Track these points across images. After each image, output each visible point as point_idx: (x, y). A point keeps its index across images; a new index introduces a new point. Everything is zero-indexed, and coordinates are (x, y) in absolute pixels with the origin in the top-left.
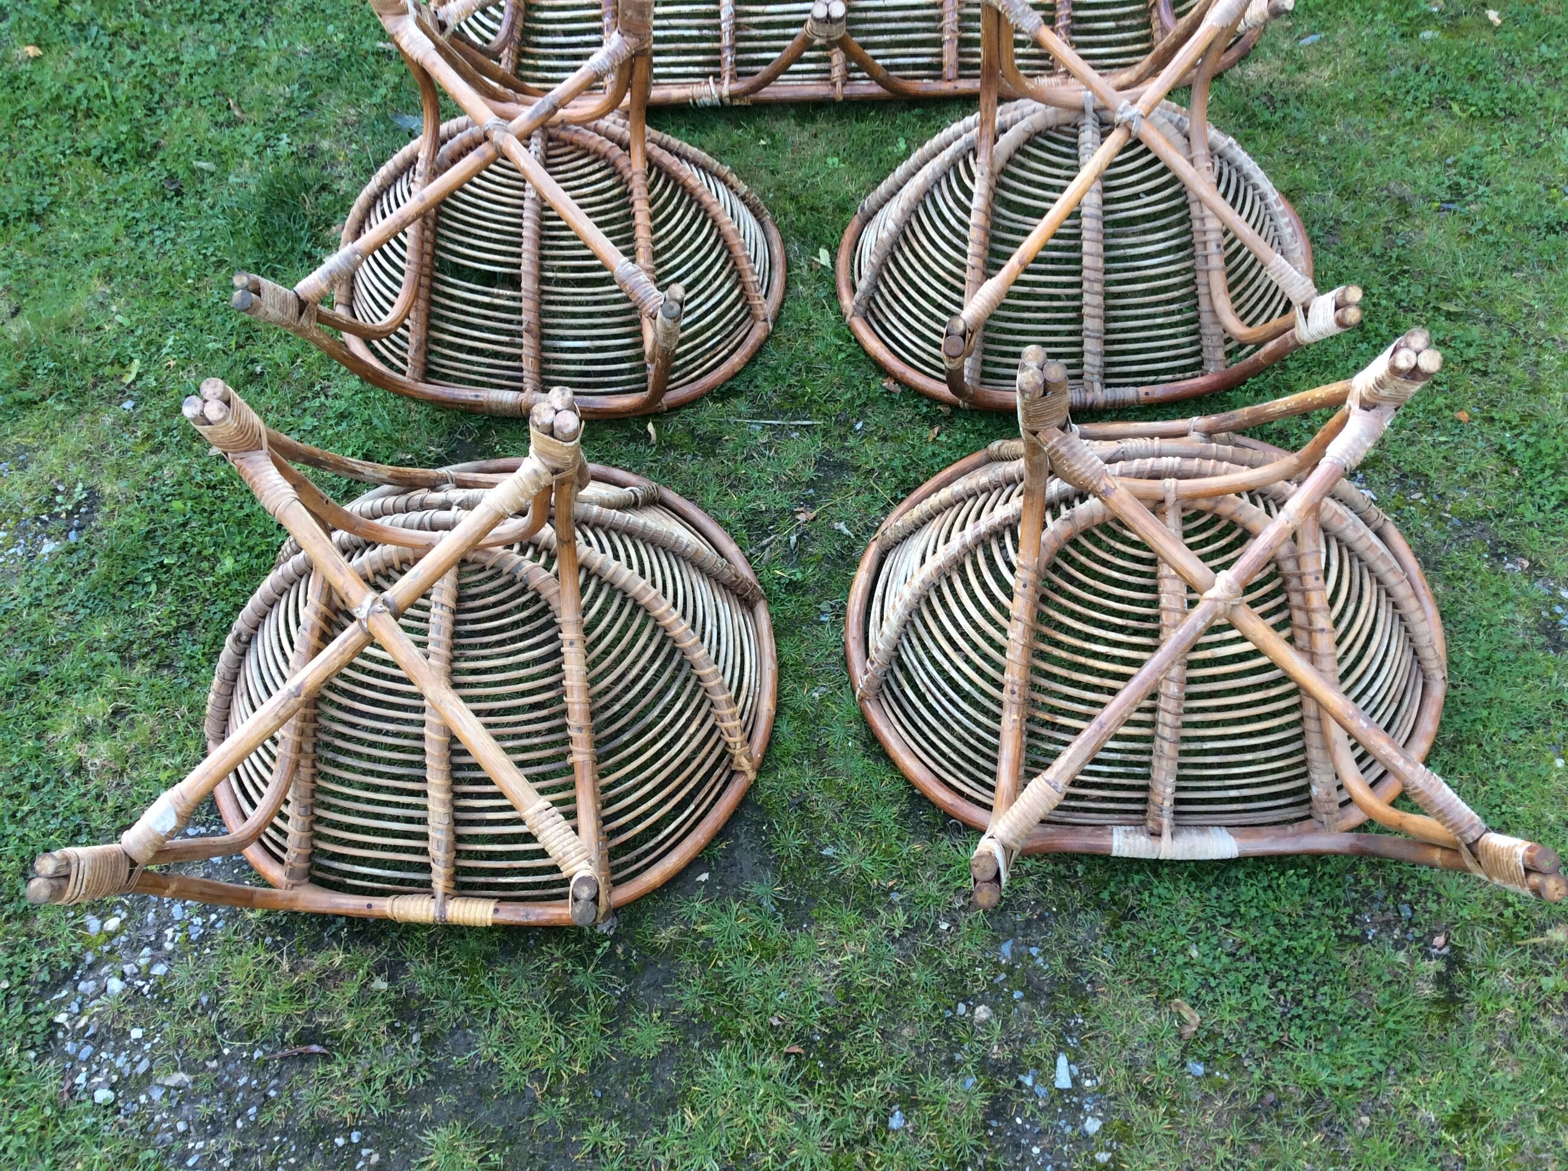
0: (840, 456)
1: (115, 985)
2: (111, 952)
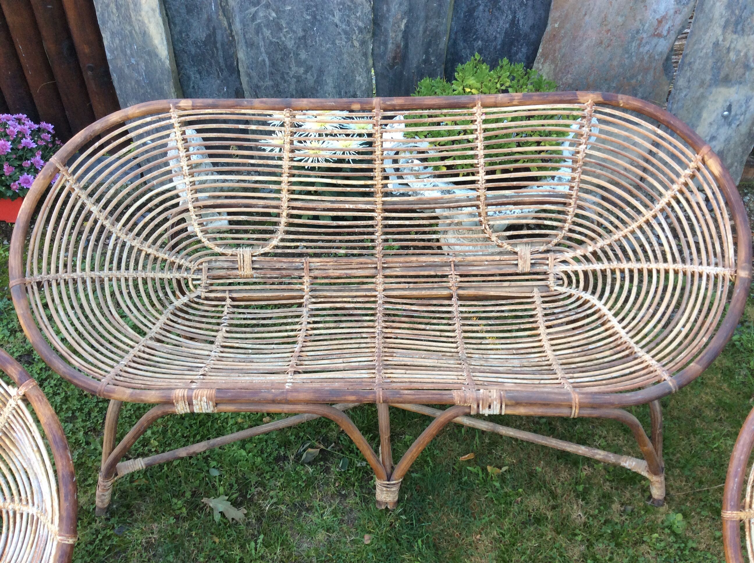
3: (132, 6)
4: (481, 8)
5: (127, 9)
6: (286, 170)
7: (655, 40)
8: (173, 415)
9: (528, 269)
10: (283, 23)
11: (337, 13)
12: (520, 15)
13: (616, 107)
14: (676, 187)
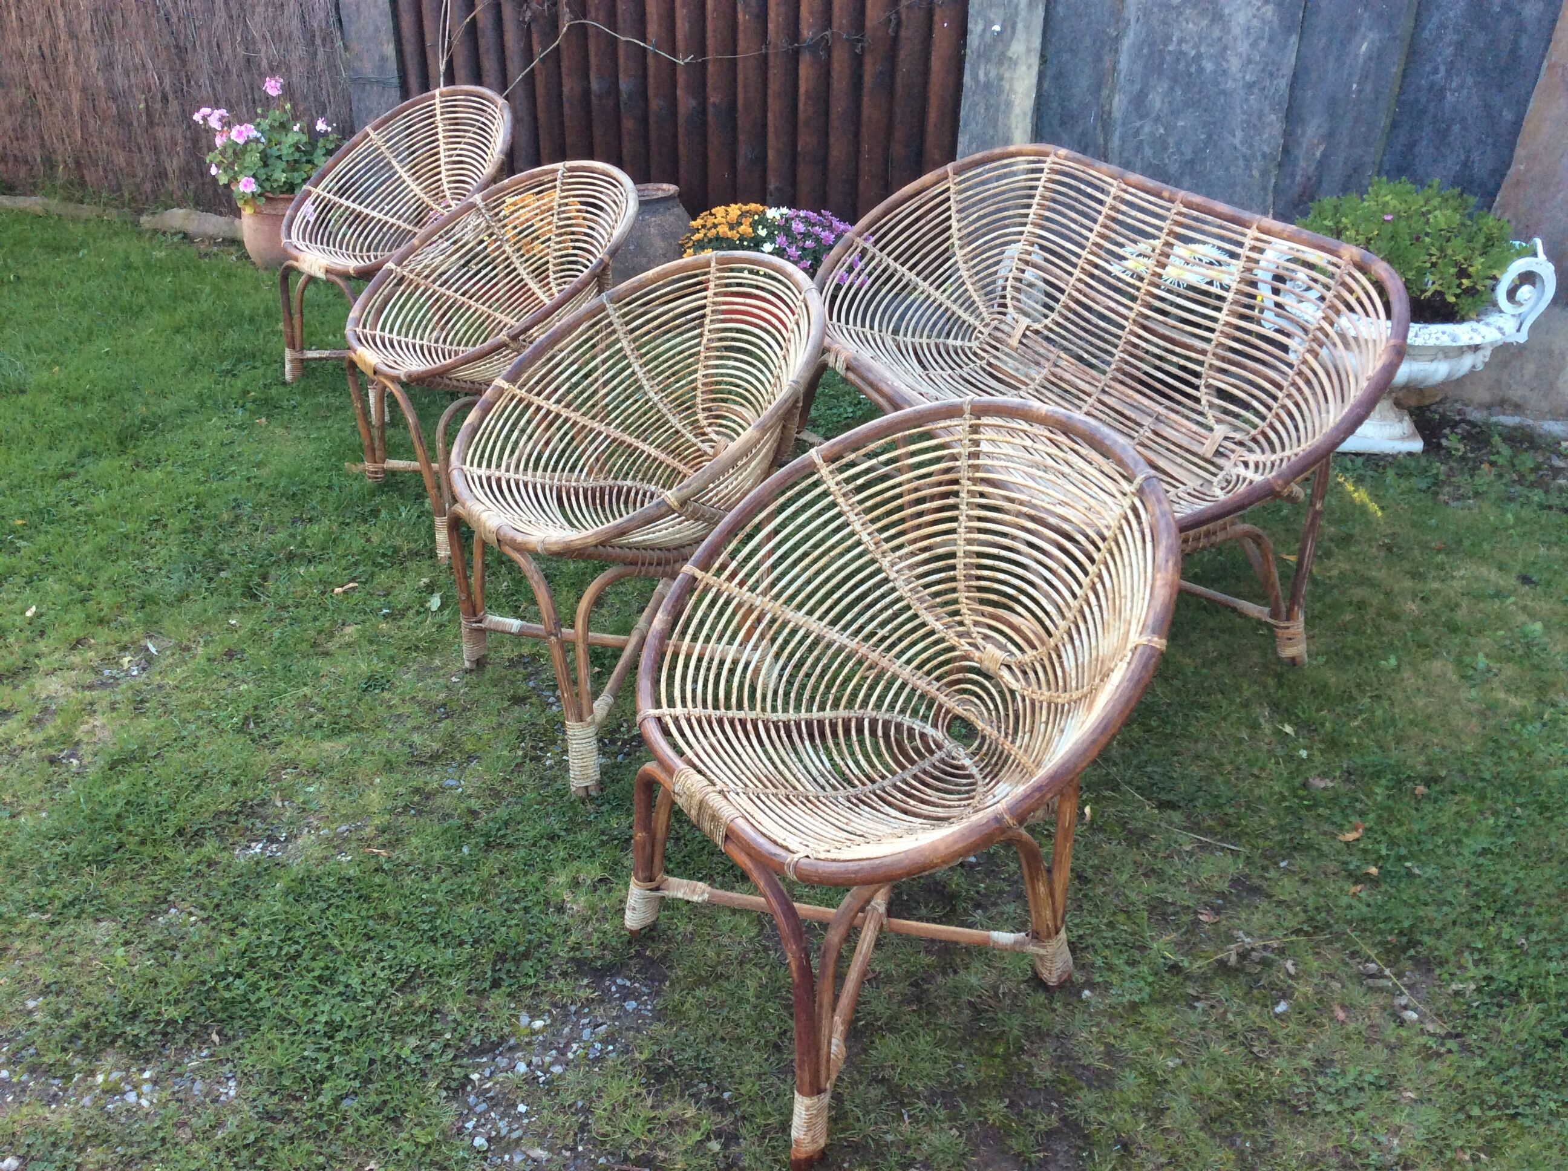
0: (1256, 882)
1: (522, 1067)
2: (529, 1044)
3: (1003, 107)
4: (1424, 142)
5: (997, 110)
10: (1171, 141)
11: (1239, 134)
12: (1476, 156)
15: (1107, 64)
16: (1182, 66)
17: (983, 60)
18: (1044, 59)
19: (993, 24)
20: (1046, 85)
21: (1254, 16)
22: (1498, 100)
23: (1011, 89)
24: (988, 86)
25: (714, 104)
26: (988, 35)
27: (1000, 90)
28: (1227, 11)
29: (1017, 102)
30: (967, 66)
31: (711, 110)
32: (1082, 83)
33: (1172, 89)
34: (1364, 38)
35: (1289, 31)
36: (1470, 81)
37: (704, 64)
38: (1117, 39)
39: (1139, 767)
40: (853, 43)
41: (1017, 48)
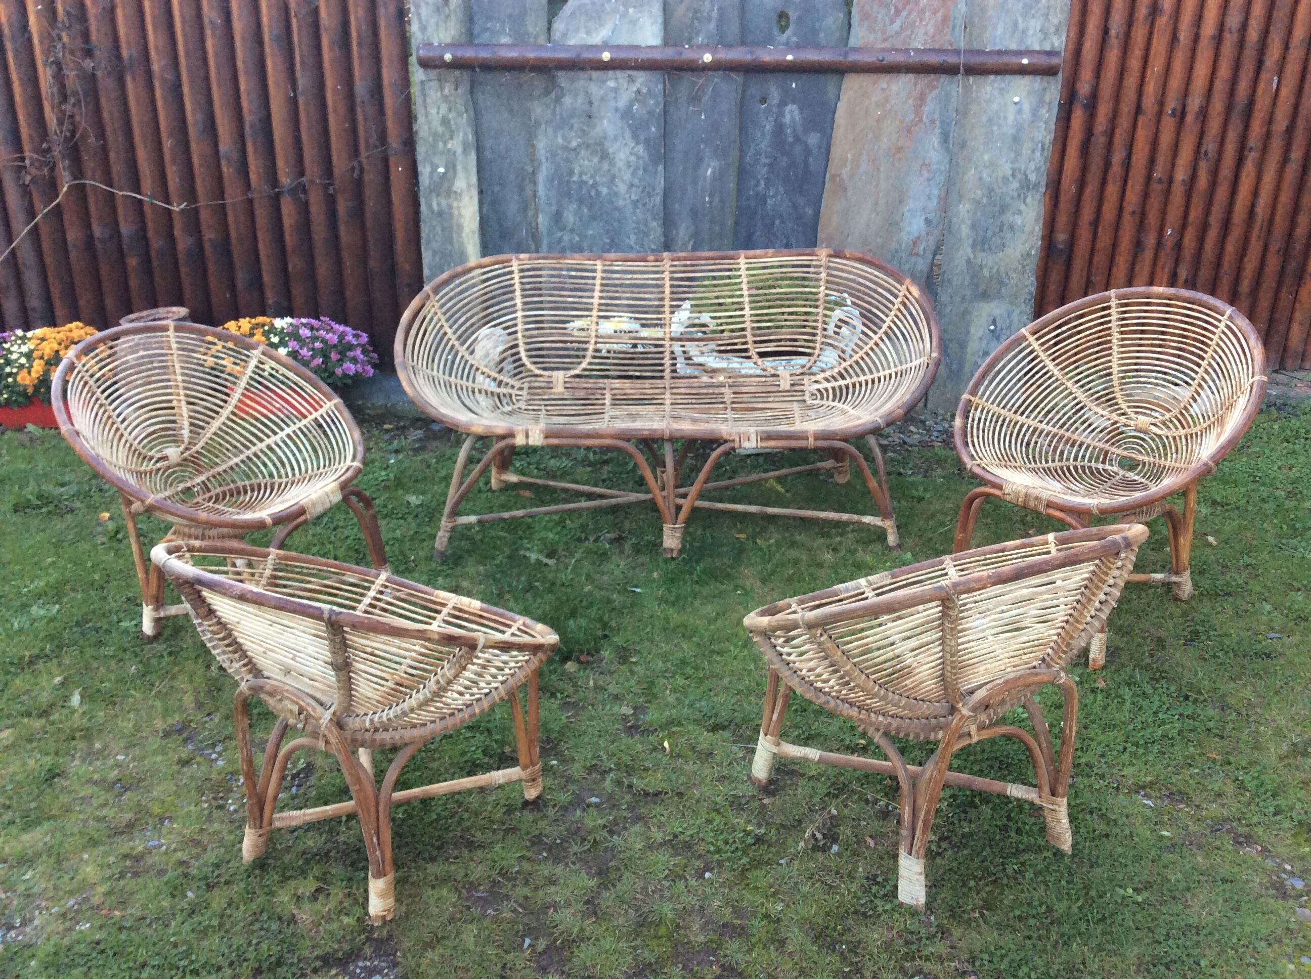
3: (455, 228)
5: (451, 231)
6: (596, 306)
7: (913, 259)
8: (513, 448)
9: (788, 387)
11: (633, 237)
13: (845, 258)
14: (893, 313)
15: (529, 192)
16: (584, 191)
17: (434, 195)
18: (481, 192)
19: (438, 167)
20: (485, 211)
21: (631, 154)
22: (801, 201)
23: (459, 214)
24: (440, 214)
25: (210, 240)
26: (435, 175)
27: (451, 215)
28: (611, 151)
29: (465, 225)
30: (422, 201)
31: (207, 246)
32: (512, 208)
33: (580, 207)
34: (709, 166)
35: (655, 163)
36: (781, 190)
37: (196, 211)
38: (534, 173)
39: (691, 706)
40: (326, 187)
41: (460, 184)
